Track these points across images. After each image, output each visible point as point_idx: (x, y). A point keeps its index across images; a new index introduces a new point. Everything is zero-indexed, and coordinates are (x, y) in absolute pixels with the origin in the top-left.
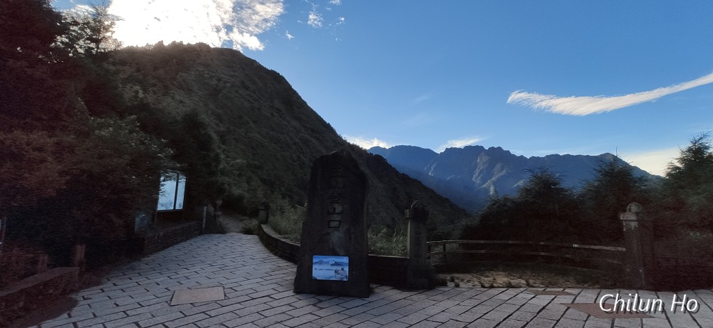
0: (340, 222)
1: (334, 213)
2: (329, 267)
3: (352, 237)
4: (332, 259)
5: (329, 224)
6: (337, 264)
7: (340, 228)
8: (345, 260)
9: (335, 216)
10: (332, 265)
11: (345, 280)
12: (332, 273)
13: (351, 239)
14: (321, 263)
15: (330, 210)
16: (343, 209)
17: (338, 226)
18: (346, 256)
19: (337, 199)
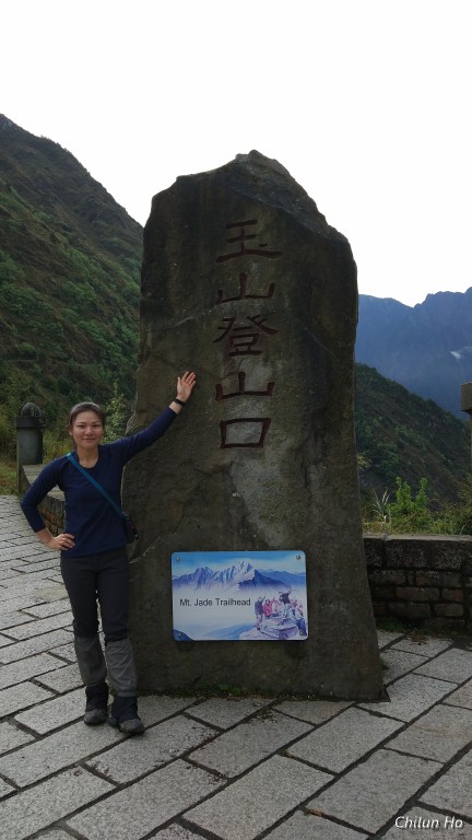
0: (266, 422)
1: (241, 392)
2: (235, 593)
3: (313, 477)
4: (246, 564)
5: (224, 438)
6: (261, 580)
7: (268, 449)
8: (295, 563)
9: (245, 402)
10: (245, 584)
11: (297, 636)
12: (248, 615)
13: (307, 483)
14: (202, 578)
15: (226, 383)
16: (274, 373)
17: (256, 440)
18: (296, 548)
19: (250, 340)
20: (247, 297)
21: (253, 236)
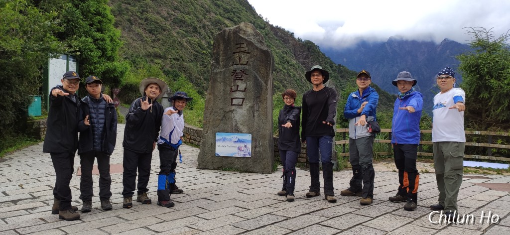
0: (243, 99)
1: (237, 90)
2: (232, 144)
3: (255, 114)
4: (235, 136)
5: (232, 103)
6: (239, 141)
7: (244, 106)
8: (249, 137)
9: (238, 92)
10: (235, 142)
11: (248, 156)
14: (224, 140)
15: (233, 88)
16: (246, 86)
17: (241, 104)
18: (250, 133)
19: (240, 76)
20: (241, 64)
21: (243, 48)
